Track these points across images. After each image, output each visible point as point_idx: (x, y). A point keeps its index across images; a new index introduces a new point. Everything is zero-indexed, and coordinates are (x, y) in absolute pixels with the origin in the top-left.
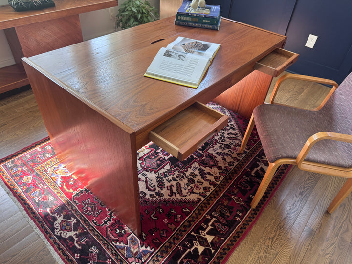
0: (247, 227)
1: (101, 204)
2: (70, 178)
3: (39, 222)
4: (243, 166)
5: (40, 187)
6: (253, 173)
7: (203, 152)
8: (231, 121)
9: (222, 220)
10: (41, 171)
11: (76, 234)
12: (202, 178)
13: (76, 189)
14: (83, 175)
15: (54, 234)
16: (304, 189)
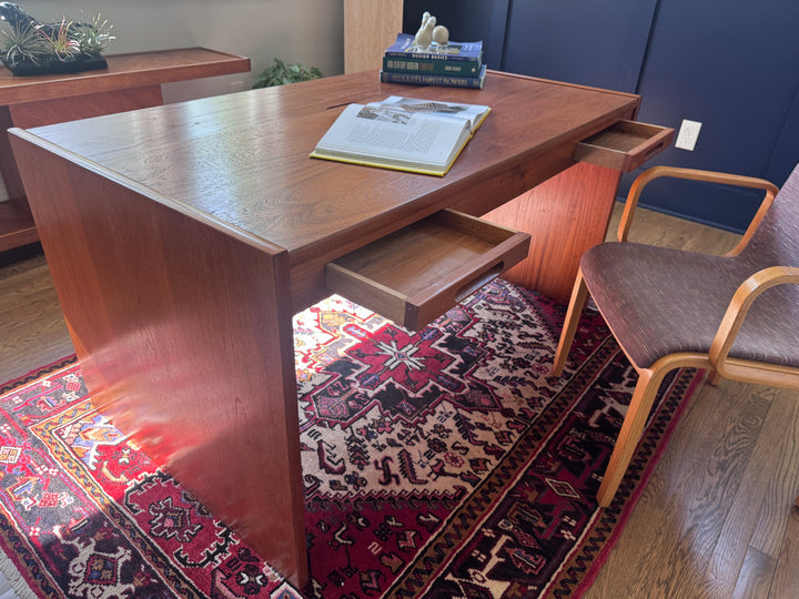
0: (595, 554)
1: (200, 510)
2: (120, 448)
3: (28, 562)
4: (566, 408)
5: (41, 473)
6: (592, 422)
7: (462, 377)
8: (523, 309)
9: (528, 540)
10: (48, 434)
11: (128, 592)
12: (464, 437)
13: (135, 475)
14: (156, 440)
15: (66, 593)
16: (726, 455)
